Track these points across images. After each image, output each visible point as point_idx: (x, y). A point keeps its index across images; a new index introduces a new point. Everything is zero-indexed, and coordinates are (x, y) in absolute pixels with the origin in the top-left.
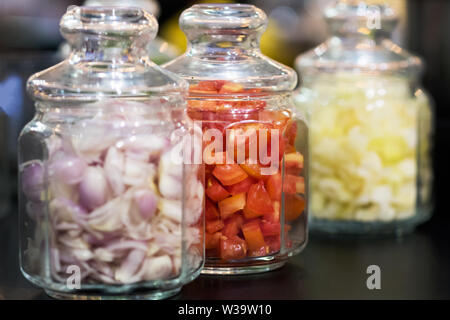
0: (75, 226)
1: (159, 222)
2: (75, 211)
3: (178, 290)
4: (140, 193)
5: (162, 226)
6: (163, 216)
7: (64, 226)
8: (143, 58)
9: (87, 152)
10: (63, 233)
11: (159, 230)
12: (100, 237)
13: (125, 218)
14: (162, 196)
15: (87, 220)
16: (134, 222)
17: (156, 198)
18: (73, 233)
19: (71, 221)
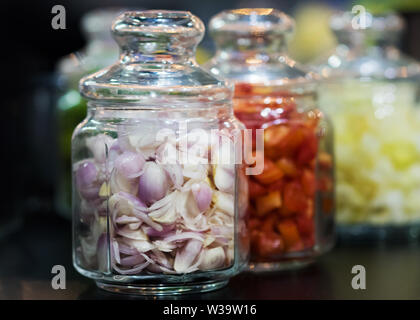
0: (134, 219)
1: (214, 214)
2: (134, 204)
3: (226, 282)
4: (196, 187)
5: (216, 218)
6: (218, 209)
7: (124, 219)
8: (191, 60)
9: (144, 149)
10: (122, 226)
11: (213, 222)
12: (159, 228)
13: (182, 211)
14: (217, 189)
15: (147, 213)
16: (191, 215)
17: (211, 190)
18: (132, 226)
19: (131, 215)
